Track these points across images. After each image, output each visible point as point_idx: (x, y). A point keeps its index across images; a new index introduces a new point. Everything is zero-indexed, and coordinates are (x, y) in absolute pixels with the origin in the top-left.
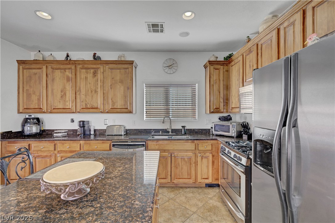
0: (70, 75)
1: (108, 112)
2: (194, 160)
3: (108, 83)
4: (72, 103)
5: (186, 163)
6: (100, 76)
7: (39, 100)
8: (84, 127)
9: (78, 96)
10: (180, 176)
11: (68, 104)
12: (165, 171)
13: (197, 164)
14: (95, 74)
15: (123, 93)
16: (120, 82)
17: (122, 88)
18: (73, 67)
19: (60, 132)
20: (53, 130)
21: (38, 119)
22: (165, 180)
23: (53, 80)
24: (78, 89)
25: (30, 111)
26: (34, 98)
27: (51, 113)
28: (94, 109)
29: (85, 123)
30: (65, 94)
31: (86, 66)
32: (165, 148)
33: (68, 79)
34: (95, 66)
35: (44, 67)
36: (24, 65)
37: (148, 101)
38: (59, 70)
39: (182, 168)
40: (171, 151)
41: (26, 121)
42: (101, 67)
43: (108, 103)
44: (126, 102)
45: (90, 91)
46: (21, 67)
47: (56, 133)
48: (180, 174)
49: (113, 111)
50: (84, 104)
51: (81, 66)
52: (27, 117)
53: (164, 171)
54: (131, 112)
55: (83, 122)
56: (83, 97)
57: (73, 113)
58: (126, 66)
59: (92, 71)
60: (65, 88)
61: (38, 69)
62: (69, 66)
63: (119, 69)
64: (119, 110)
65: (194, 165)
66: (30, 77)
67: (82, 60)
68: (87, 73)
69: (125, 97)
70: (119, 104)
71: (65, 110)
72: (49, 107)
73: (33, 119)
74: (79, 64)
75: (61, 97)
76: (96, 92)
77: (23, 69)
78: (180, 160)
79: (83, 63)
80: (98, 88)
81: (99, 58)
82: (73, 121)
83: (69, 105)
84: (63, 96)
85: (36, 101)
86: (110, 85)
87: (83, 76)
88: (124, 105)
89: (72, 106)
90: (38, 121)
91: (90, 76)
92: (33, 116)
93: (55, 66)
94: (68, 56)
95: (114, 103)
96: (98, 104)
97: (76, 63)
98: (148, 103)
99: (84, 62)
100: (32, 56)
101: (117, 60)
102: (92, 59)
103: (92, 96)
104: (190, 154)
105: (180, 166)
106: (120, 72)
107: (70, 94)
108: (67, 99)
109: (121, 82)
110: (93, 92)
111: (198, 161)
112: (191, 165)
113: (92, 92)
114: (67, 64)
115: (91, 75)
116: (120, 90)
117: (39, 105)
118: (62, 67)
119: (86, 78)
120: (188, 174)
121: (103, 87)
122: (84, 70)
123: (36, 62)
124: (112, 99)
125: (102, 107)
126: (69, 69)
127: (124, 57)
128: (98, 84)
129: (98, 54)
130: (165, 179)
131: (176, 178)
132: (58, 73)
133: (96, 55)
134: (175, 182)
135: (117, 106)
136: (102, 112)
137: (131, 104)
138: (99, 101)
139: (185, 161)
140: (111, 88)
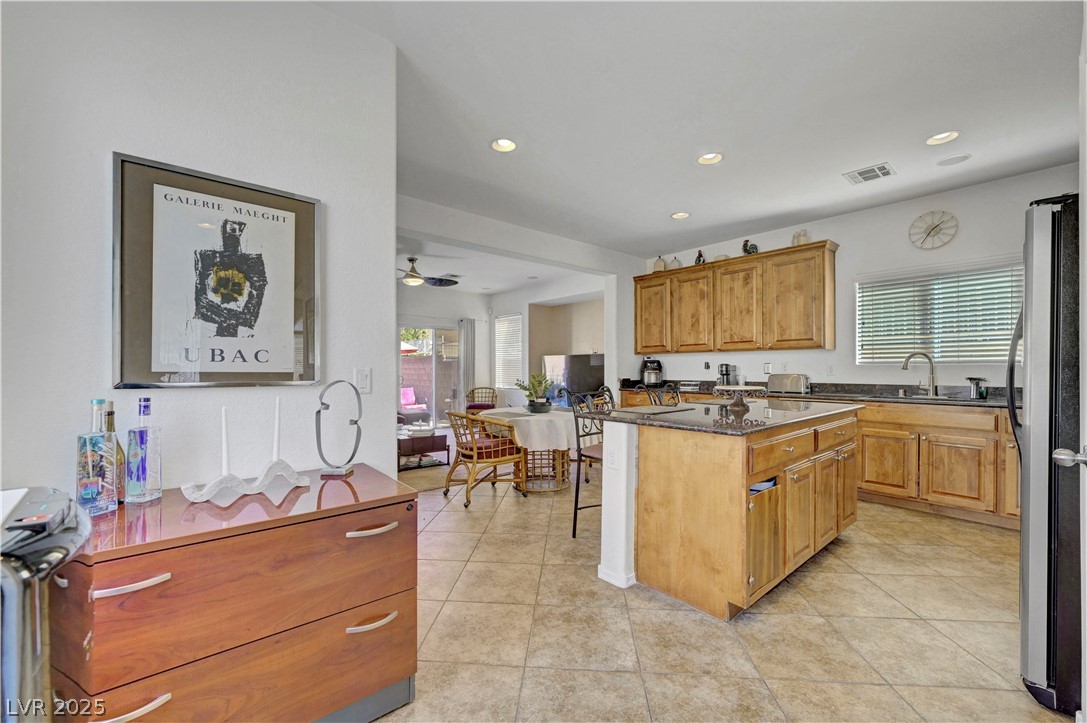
0: (705, 288)
1: (771, 349)
2: (991, 456)
3: (772, 292)
4: (709, 334)
5: (965, 459)
6: (755, 282)
7: (661, 332)
8: (727, 374)
9: (718, 323)
10: (945, 488)
11: (701, 336)
12: (901, 471)
13: (1004, 469)
14: (747, 280)
15: (802, 310)
16: (796, 289)
17: (801, 300)
18: (710, 274)
19: (689, 385)
20: (680, 382)
21: (658, 362)
22: (900, 490)
23: (680, 299)
24: (718, 309)
25: (650, 350)
26: (655, 330)
27: (677, 352)
28: (745, 345)
29: (730, 369)
30: (698, 320)
31: (731, 268)
32: (900, 421)
33: (702, 295)
34: (746, 266)
35: (668, 281)
36: (641, 283)
37: (866, 321)
38: (689, 283)
39: (951, 471)
40: (918, 429)
41: (644, 366)
42: (759, 265)
43: (771, 331)
44: (809, 326)
45: (738, 310)
46: (638, 286)
47: (685, 385)
48: (946, 483)
49: (782, 345)
50: (727, 335)
51: (722, 270)
52: (646, 359)
53: (898, 469)
54: (820, 347)
55: (727, 365)
56: (726, 322)
57: (711, 351)
58: (808, 254)
59: (742, 275)
60: (697, 310)
61: (660, 285)
62: (703, 274)
63: (795, 262)
64: (792, 343)
65: (990, 468)
66: (650, 299)
67: (723, 258)
68: (733, 280)
69: (807, 316)
70: (795, 331)
71: (697, 348)
72: (674, 343)
73: (653, 362)
74: (719, 267)
75: (692, 326)
76: (749, 311)
77: (642, 288)
78: (944, 451)
79: (725, 265)
80: (752, 305)
81: (755, 247)
82: (707, 366)
83: (704, 338)
84: (695, 323)
85: (657, 336)
86: (775, 296)
87: (726, 287)
88: (806, 333)
89: (709, 340)
90: (659, 367)
91: (738, 284)
92: (652, 359)
93: (683, 277)
94: (700, 255)
95: (783, 331)
96: (752, 334)
97: (714, 266)
98: (866, 325)
99: (728, 262)
100: (649, 267)
101: (790, 245)
102: (741, 253)
103: (742, 321)
104: (979, 441)
105: (944, 464)
106: (796, 267)
107: (705, 320)
108: (701, 329)
109: (799, 287)
110: (744, 312)
111: (1004, 461)
112: (982, 468)
113: (741, 312)
114: (700, 270)
115: (741, 282)
116: (796, 304)
117: (661, 341)
118: (693, 276)
119: (731, 289)
120: (970, 487)
121: (762, 301)
122: (728, 276)
123: (657, 274)
124: (779, 323)
125: (760, 340)
126: (704, 278)
127: (805, 235)
128: (752, 297)
129: (753, 240)
130: (902, 487)
131: (934, 492)
132: (687, 288)
133: (749, 244)
134: (929, 498)
135: (790, 336)
136: (759, 349)
137: (821, 329)
138: (754, 329)
139: (961, 454)
140: (778, 302)
